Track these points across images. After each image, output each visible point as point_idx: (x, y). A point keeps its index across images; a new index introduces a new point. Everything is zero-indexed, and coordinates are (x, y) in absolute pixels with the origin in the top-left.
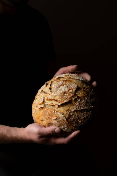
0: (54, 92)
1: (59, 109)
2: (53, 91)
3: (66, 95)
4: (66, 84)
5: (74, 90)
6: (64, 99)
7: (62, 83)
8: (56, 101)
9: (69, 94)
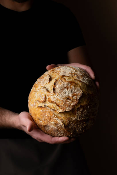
0: (57, 94)
1: (59, 115)
2: (56, 92)
3: (69, 101)
4: (71, 88)
5: (79, 97)
6: (66, 106)
7: (67, 86)
8: (58, 106)
9: (73, 101)
